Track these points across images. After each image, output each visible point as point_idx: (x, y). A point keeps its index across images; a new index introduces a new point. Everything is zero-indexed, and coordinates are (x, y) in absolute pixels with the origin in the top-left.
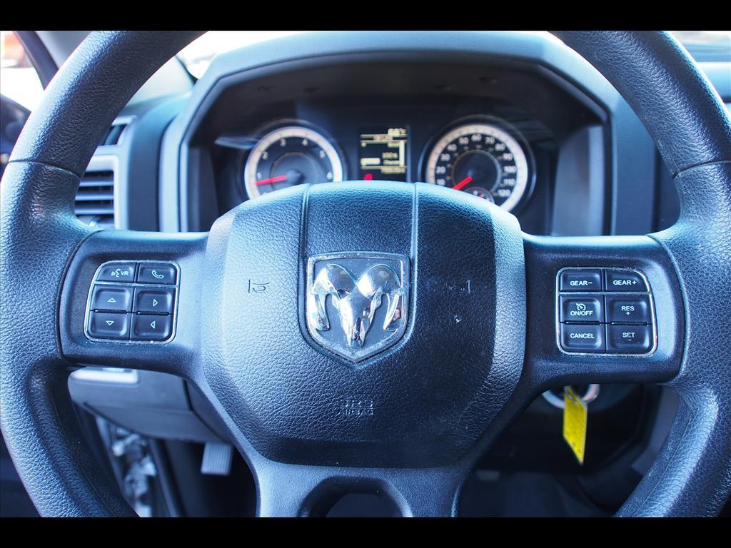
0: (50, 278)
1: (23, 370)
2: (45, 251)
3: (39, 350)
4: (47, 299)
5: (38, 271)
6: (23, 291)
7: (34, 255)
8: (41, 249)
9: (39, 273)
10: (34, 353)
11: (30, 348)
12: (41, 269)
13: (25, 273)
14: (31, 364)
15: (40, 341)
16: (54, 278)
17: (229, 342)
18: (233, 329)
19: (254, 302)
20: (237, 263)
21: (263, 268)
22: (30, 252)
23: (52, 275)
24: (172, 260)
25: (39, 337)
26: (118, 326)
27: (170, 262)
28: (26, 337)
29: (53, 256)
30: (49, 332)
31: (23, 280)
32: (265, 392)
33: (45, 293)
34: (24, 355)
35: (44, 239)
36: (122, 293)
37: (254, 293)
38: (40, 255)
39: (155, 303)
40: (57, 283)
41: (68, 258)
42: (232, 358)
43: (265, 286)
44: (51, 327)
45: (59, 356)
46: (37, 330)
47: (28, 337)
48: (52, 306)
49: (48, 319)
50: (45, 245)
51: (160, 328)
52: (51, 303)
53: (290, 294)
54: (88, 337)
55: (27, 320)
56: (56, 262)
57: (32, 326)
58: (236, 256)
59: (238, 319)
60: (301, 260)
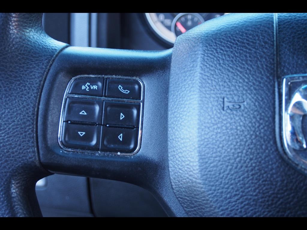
0: (29, 89)
1: (6, 176)
2: (24, 63)
3: (20, 158)
4: (27, 109)
5: (18, 83)
6: (6, 101)
7: (15, 67)
8: (20, 62)
9: (19, 85)
10: (15, 160)
11: (12, 155)
12: (21, 81)
13: (7, 84)
14: (13, 170)
15: (21, 149)
16: (33, 90)
17: (203, 157)
18: (208, 144)
19: (229, 120)
20: (210, 82)
21: (237, 87)
22: (11, 64)
23: (31, 86)
24: (136, 76)
25: (20, 145)
26: (88, 137)
27: (134, 78)
28: (9, 145)
29: (31, 68)
30: (29, 141)
31: (6, 90)
32: (240, 207)
33: (25, 104)
34: (6, 161)
35: (22, 52)
36: (92, 106)
37: (229, 111)
38: (20, 67)
39: (122, 116)
40: (36, 95)
41: (45, 71)
42: (206, 173)
43: (241, 104)
44: (31, 136)
45: (37, 163)
46: (18, 139)
47: (11, 144)
48: (32, 116)
49: (28, 128)
50: (23, 58)
51: (127, 141)
52: (30, 114)
53: (267, 113)
54: (62, 147)
55: (9, 129)
56: (34, 75)
57: (14, 135)
58: (208, 75)
59: (212, 135)
60: (276, 80)
